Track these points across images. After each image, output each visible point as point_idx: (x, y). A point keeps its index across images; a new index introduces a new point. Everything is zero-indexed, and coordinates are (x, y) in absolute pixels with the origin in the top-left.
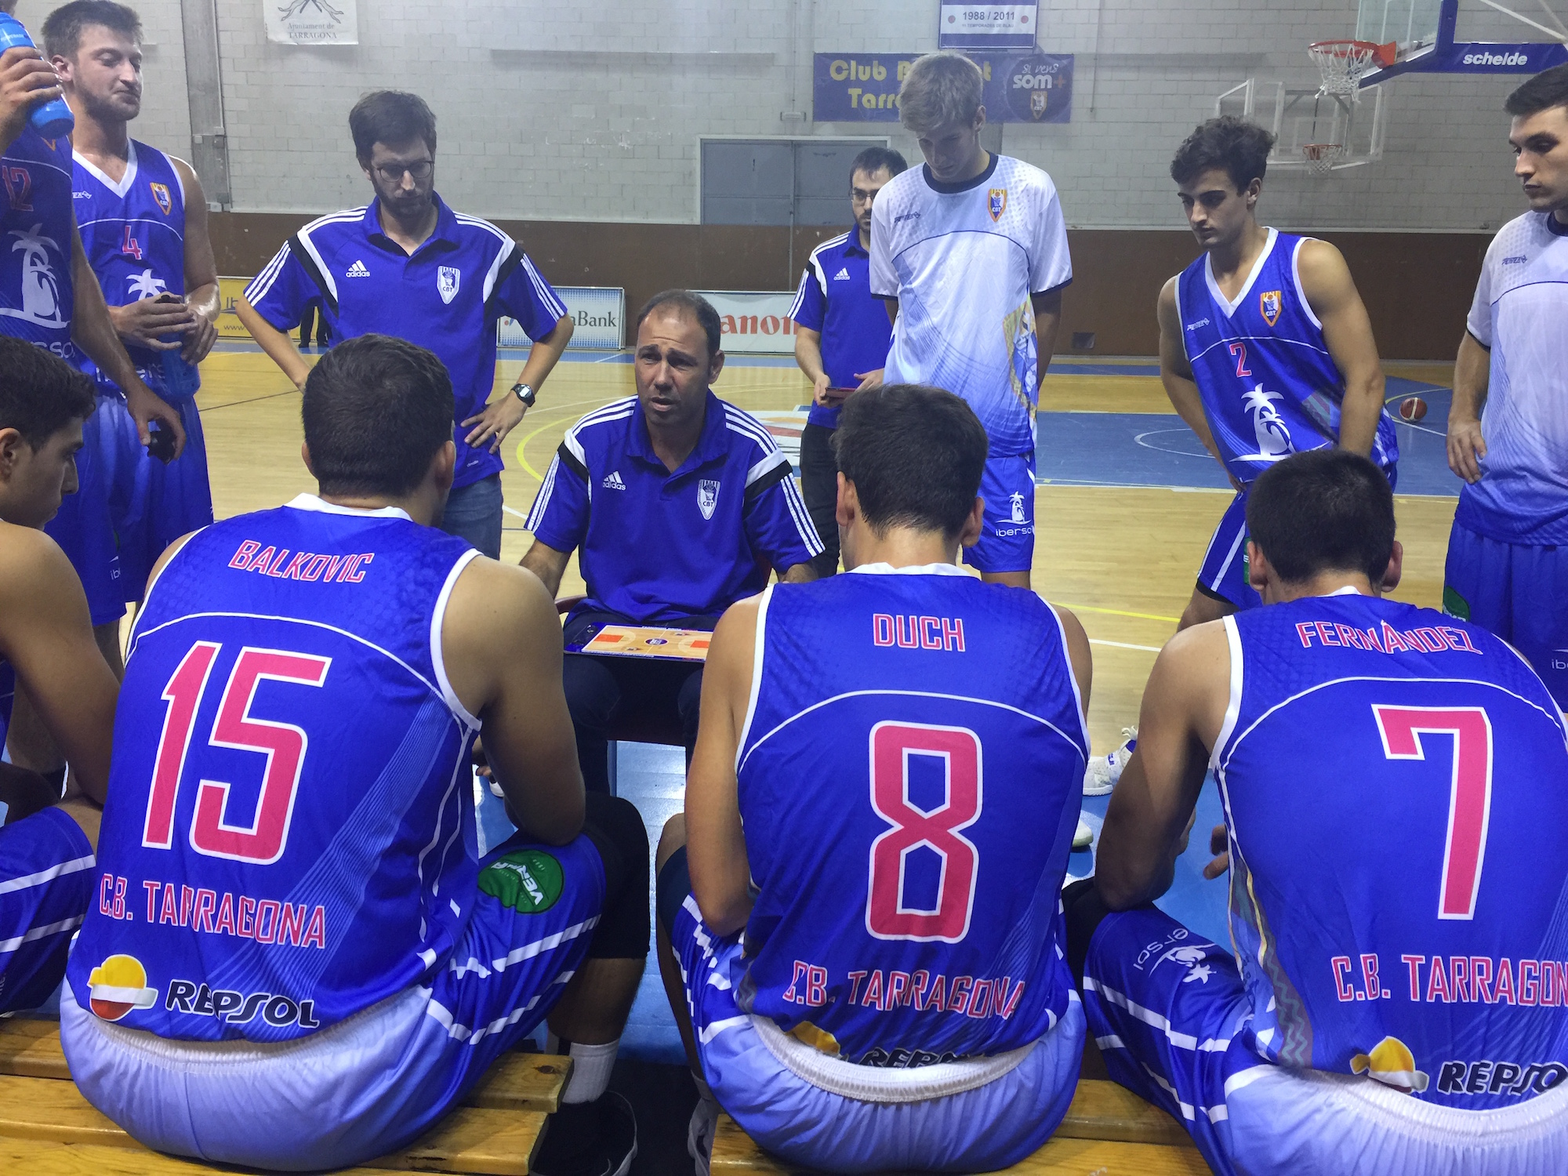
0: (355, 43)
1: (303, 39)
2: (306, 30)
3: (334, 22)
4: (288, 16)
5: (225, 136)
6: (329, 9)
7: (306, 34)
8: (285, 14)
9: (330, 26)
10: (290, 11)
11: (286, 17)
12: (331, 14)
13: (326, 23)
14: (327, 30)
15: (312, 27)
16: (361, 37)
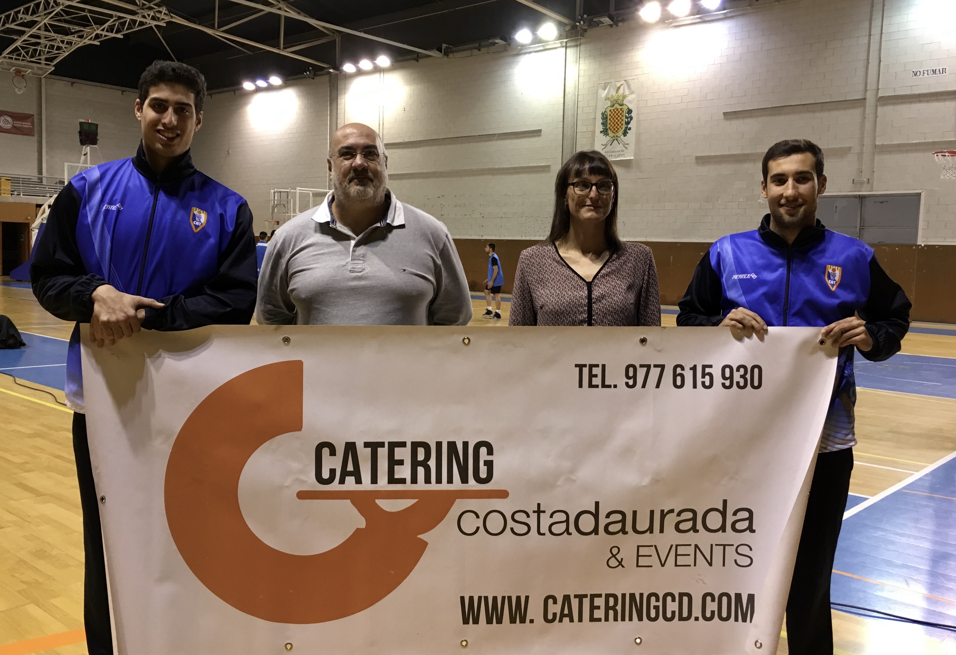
0: (632, 158)
2: (612, 154)
3: (624, 149)
6: (623, 143)
9: (623, 151)
10: (606, 145)
11: (604, 148)
12: (624, 145)
13: (621, 149)
14: (621, 153)
15: (614, 152)
16: (635, 155)
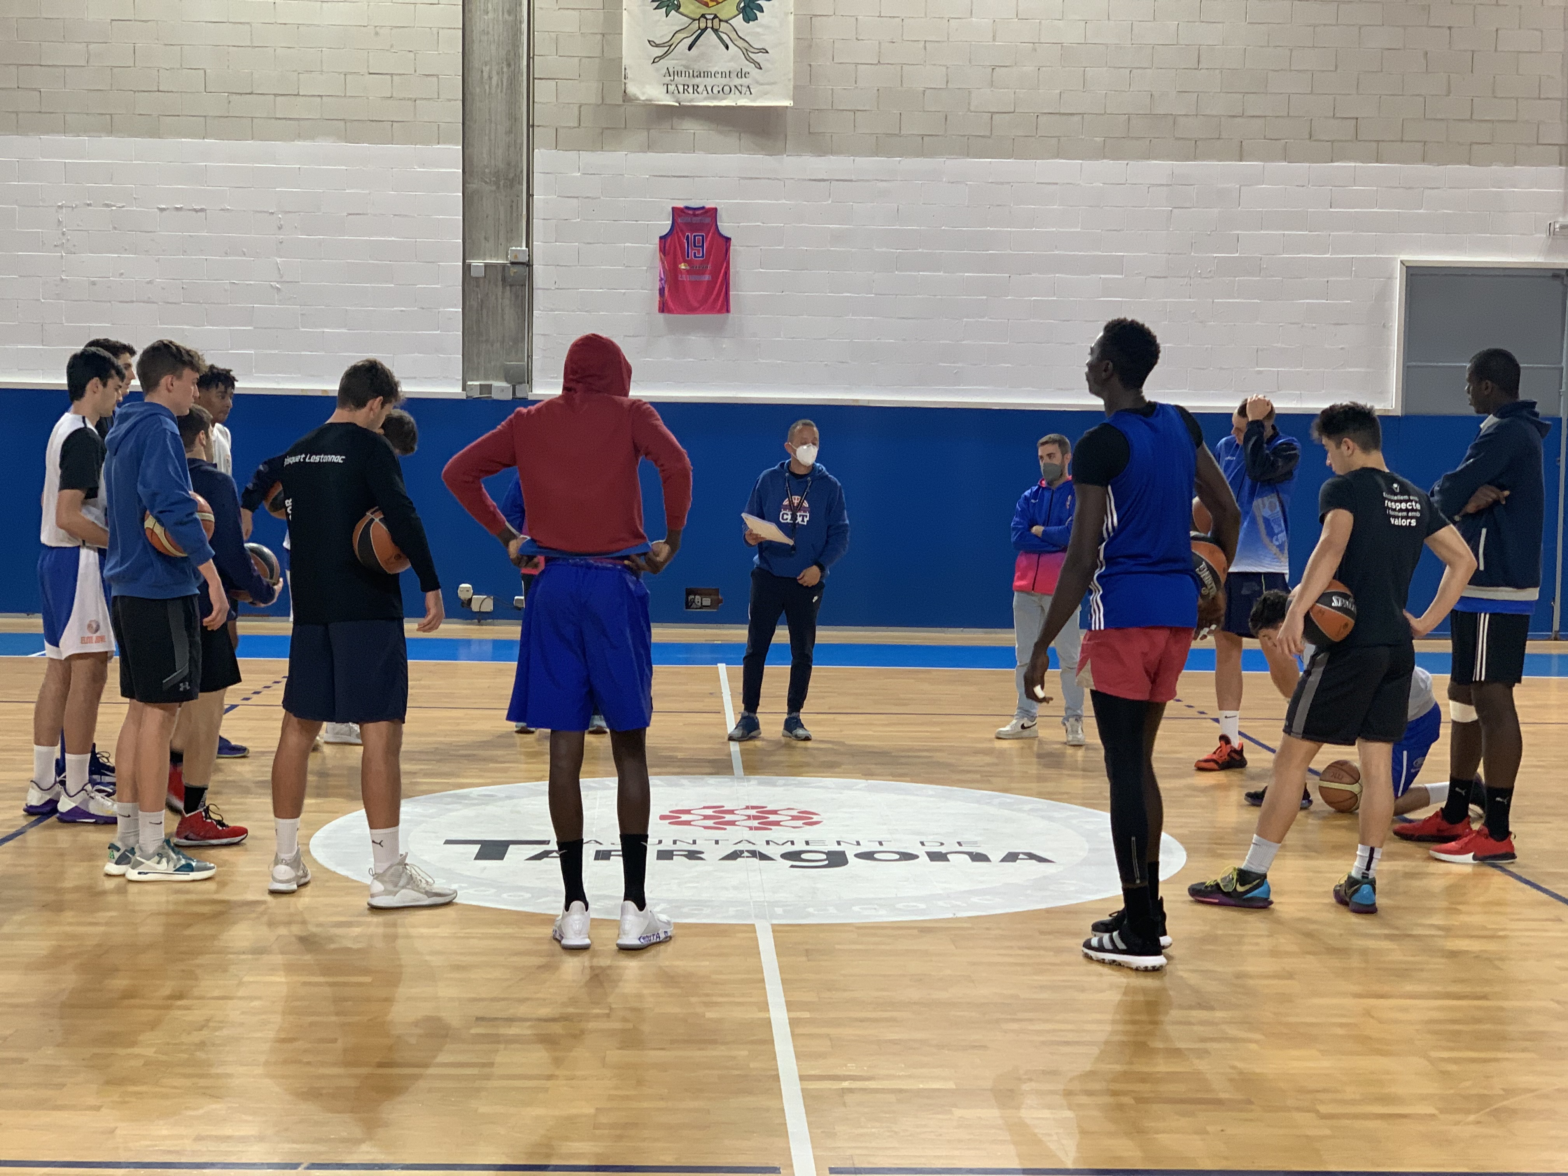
0: (788, 103)
1: (691, 96)
2: (697, 81)
3: (750, 68)
4: (666, 54)
5: (529, 265)
6: (740, 43)
7: (696, 88)
8: (659, 52)
9: (741, 74)
10: (669, 47)
11: (661, 57)
12: (746, 53)
13: (734, 66)
14: (738, 81)
15: (706, 74)
16: (798, 92)
